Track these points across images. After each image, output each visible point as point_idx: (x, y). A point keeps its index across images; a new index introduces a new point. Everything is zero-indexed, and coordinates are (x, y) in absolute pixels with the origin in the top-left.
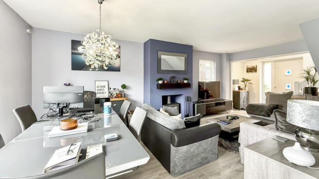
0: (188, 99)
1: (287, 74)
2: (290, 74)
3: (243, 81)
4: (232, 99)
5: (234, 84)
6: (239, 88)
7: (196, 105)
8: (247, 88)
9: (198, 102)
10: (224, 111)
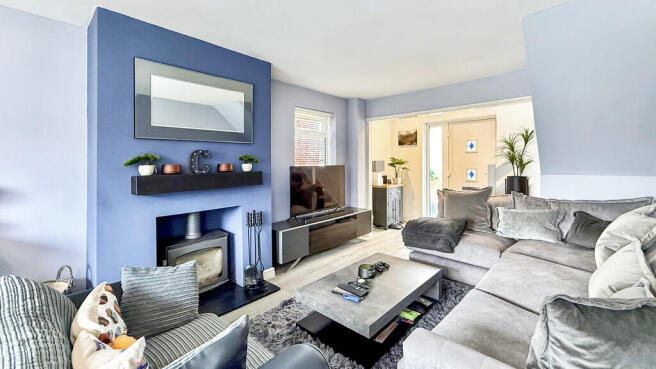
0: (255, 220)
1: (469, 149)
2: (474, 149)
3: (391, 165)
4: (370, 208)
5: (374, 170)
6: (385, 180)
7: (281, 233)
8: (399, 180)
9: (289, 223)
10: (354, 236)
